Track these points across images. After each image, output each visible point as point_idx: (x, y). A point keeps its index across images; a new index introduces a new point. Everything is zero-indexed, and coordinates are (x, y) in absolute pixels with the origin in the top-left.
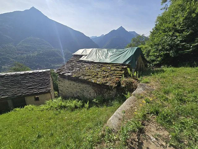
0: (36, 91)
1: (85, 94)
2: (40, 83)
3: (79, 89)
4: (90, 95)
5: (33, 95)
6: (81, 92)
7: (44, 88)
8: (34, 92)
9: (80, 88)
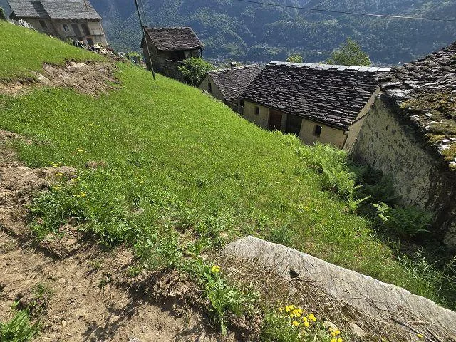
0: (322, 115)
1: (400, 178)
2: (340, 101)
3: (397, 153)
4: (409, 191)
5: (314, 120)
6: (394, 166)
7: (340, 115)
8: (318, 115)
9: (400, 151)
